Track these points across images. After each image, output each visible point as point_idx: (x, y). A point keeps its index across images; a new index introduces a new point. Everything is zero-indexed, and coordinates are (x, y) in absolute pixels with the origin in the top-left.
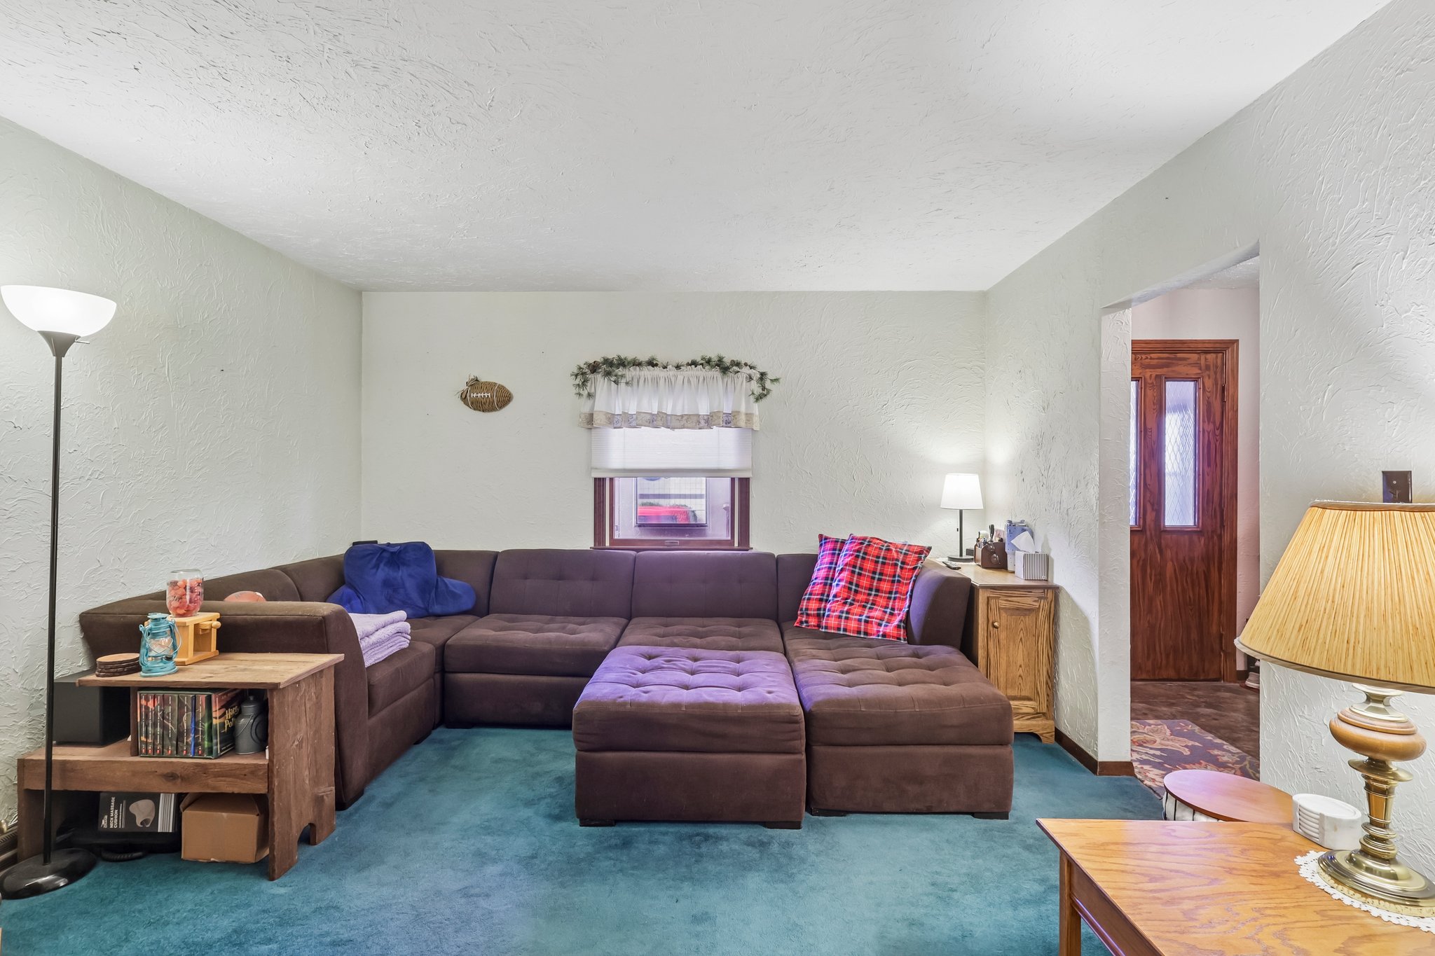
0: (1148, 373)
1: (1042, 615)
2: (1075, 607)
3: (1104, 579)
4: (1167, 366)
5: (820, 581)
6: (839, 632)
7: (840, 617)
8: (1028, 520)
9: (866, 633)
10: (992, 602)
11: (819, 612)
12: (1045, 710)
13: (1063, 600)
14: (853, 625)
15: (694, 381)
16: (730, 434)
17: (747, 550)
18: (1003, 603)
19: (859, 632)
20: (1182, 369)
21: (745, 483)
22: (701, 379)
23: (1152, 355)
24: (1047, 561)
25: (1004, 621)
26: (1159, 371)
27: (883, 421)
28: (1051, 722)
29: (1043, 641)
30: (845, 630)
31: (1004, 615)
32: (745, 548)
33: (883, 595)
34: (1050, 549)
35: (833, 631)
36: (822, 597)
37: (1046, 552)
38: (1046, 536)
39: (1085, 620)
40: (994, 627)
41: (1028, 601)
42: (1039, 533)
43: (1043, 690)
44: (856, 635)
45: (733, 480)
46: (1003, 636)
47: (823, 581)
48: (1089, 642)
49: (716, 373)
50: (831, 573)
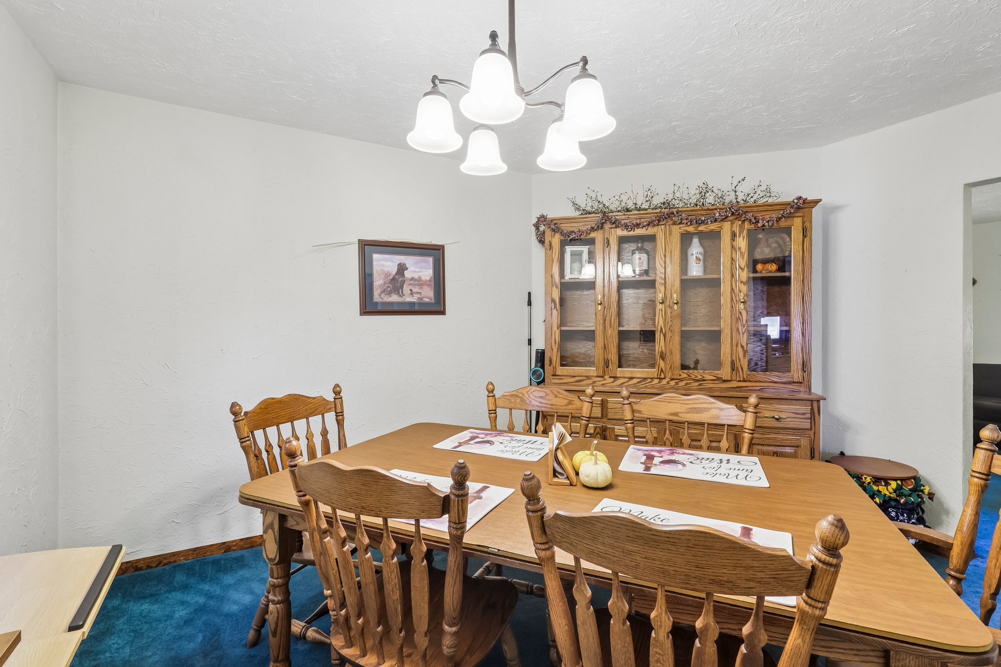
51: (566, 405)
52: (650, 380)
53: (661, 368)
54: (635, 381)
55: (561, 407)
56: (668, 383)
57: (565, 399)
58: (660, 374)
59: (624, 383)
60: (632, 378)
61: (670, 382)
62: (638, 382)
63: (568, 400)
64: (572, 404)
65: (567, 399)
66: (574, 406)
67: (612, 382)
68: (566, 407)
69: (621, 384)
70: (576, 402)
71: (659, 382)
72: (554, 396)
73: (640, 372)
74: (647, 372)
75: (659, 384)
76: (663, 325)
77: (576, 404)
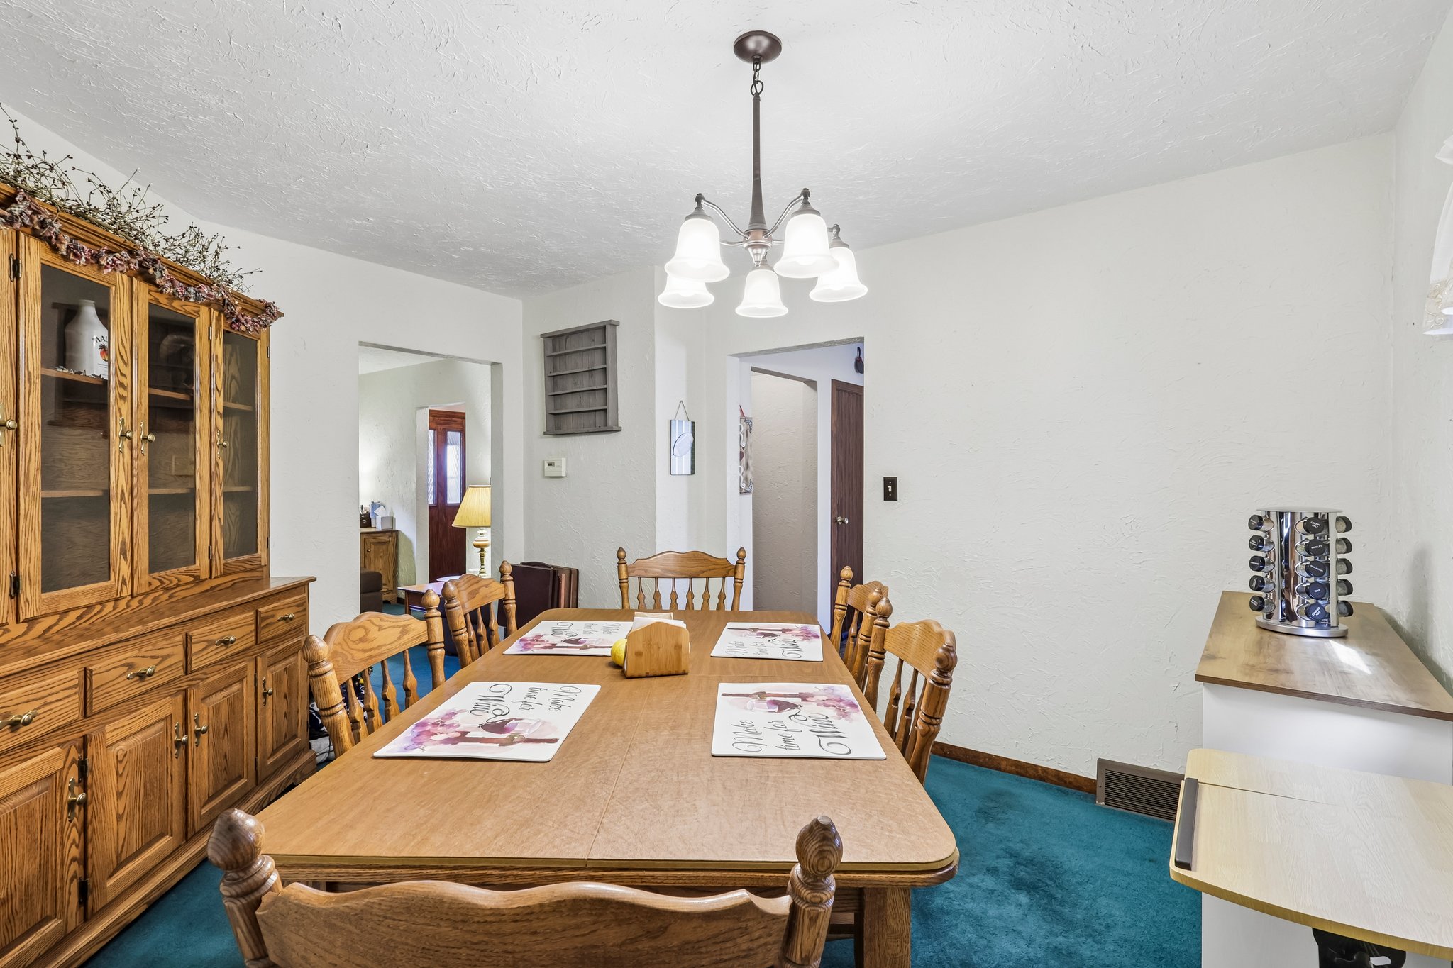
0: (439, 427)
1: (390, 544)
2: (406, 538)
3: (418, 523)
4: (448, 424)
8: (382, 501)
10: (367, 540)
12: (392, 589)
13: (400, 537)
18: (373, 540)
20: (455, 426)
23: (442, 418)
24: (393, 520)
25: (372, 549)
26: (444, 427)
28: (395, 594)
29: (391, 557)
31: (372, 546)
34: (394, 514)
37: (392, 515)
38: (392, 510)
39: (410, 542)
40: (368, 551)
41: (384, 538)
42: (388, 506)
43: (391, 580)
46: (372, 556)
48: (412, 552)
51: (399, 638)
52: (98, 608)
53: (123, 577)
54: (72, 616)
55: (393, 646)
56: (128, 605)
57: (394, 627)
58: (122, 590)
59: (50, 628)
60: (65, 613)
61: (131, 603)
62: (79, 618)
63: (400, 627)
64: (407, 632)
65: (397, 627)
66: (412, 634)
67: (24, 634)
68: (401, 641)
69: (45, 632)
70: (413, 626)
71: (115, 608)
72: (378, 628)
73: (86, 593)
74: (100, 589)
75: (115, 612)
76: (125, 485)
77: (414, 630)
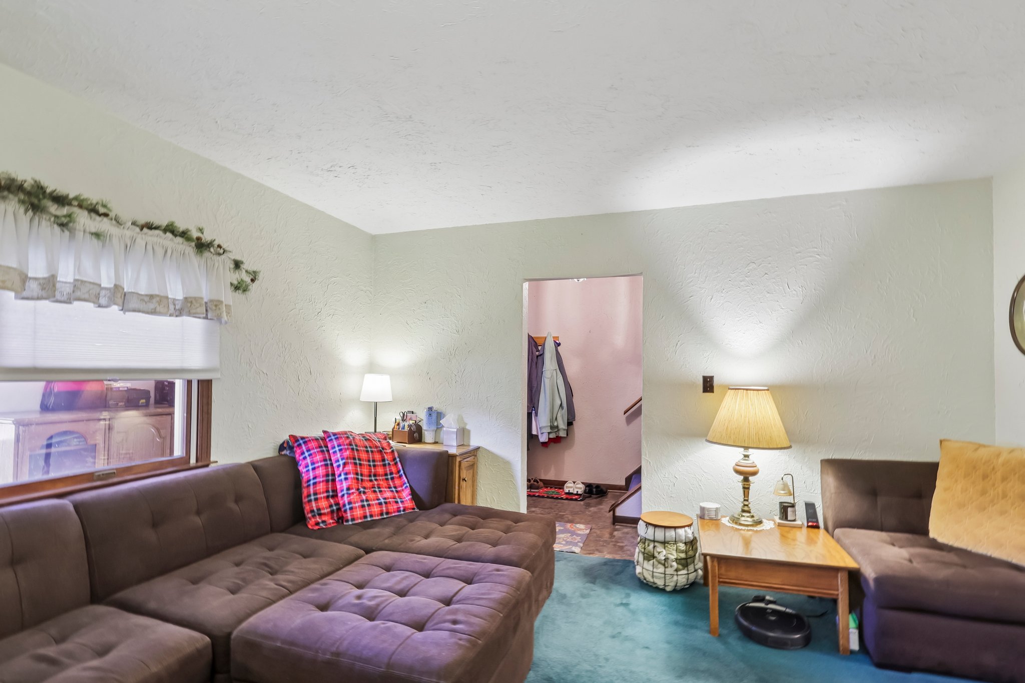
2: (495, 457)
5: (321, 480)
6: (366, 520)
7: (363, 506)
9: (387, 513)
11: (332, 509)
14: (376, 509)
15: (160, 252)
16: (194, 325)
17: (207, 466)
19: (382, 514)
21: (206, 386)
22: (169, 252)
27: (318, 327)
30: (371, 516)
32: (205, 463)
33: (381, 478)
34: (466, 424)
35: (360, 521)
36: (328, 494)
38: (460, 416)
44: (380, 517)
45: (189, 383)
47: (325, 479)
48: (511, 476)
49: (189, 249)
50: (330, 470)
